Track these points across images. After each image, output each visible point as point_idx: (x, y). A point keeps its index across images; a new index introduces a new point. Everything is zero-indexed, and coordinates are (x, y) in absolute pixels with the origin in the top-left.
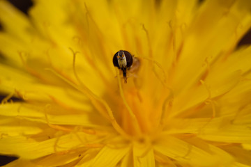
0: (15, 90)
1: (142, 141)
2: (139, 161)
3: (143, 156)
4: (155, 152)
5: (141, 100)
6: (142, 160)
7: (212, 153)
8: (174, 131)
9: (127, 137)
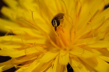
0: (11, 30)
1: (65, 50)
2: (62, 57)
3: (64, 56)
4: (70, 54)
5: (63, 32)
6: (63, 57)
7: (93, 52)
8: (78, 45)
9: (59, 48)
